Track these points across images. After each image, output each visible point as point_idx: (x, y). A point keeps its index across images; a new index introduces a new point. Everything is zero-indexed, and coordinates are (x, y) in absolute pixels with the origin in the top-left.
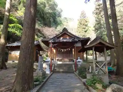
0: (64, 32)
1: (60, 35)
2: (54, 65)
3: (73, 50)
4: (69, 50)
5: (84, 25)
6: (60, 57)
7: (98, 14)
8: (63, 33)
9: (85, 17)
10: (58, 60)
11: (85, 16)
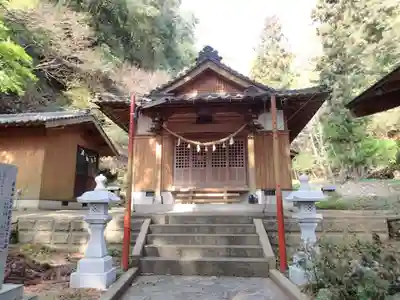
0: (204, 68)
1: (187, 79)
2: (148, 221)
3: (251, 142)
4: (232, 142)
5: (276, 65)
6: (186, 179)
7: (332, 18)
8: (200, 71)
9: (279, 40)
10: (175, 193)
11: (278, 35)
